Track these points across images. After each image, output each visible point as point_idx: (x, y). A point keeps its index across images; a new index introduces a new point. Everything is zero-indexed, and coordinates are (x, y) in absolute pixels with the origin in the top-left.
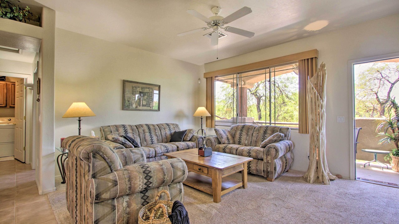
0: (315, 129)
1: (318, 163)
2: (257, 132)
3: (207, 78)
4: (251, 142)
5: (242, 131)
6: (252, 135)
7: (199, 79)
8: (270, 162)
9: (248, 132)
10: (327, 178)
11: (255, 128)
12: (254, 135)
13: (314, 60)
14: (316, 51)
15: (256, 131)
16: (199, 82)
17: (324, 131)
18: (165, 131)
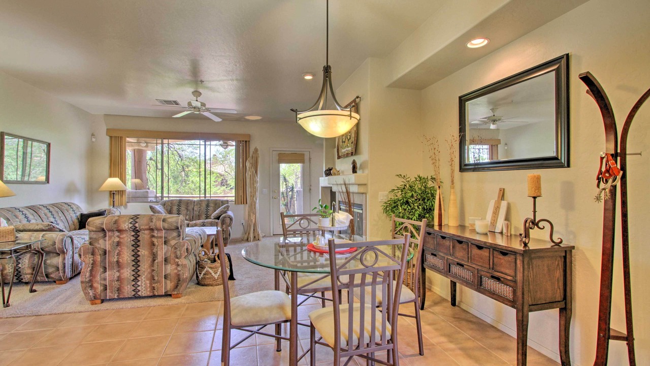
0: (253, 200)
1: (255, 225)
2: (199, 206)
3: (111, 137)
4: (193, 217)
5: (179, 206)
6: (193, 209)
7: (93, 135)
8: (225, 229)
9: (188, 207)
10: (261, 235)
11: (194, 202)
12: (195, 209)
13: (248, 143)
14: (249, 136)
15: (197, 205)
16: (94, 140)
17: (258, 201)
18: (70, 213)
